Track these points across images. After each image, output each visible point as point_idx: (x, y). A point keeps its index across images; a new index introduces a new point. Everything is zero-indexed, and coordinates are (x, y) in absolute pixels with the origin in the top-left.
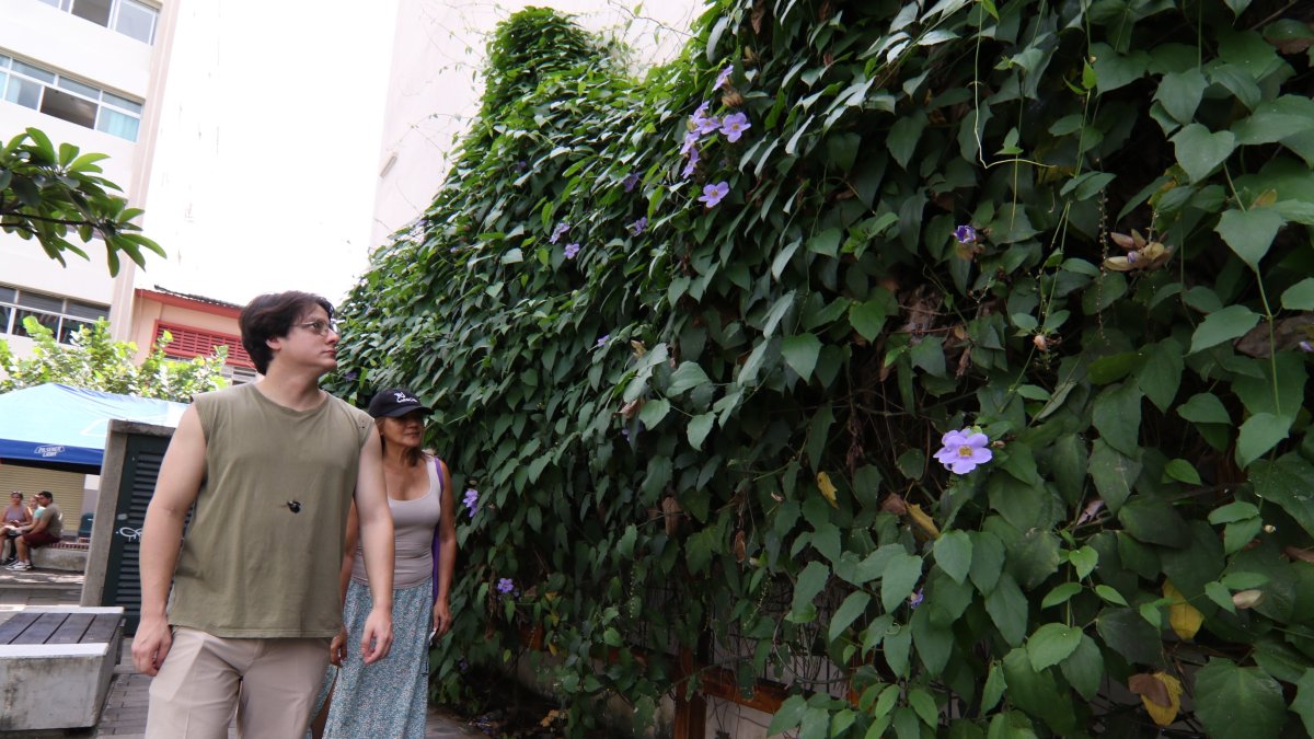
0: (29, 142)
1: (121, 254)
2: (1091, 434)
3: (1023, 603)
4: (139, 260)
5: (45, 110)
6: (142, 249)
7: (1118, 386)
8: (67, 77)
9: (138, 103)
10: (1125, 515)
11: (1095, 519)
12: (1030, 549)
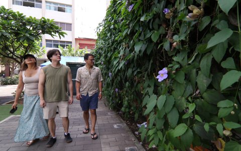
0: (43, 19)
1: (61, 36)
2: (199, 69)
3: (177, 116)
4: (63, 36)
5: (58, 10)
6: (64, 35)
7: (209, 53)
8: (60, 4)
9: (71, 6)
10: (205, 95)
11: (198, 95)
12: (179, 102)
